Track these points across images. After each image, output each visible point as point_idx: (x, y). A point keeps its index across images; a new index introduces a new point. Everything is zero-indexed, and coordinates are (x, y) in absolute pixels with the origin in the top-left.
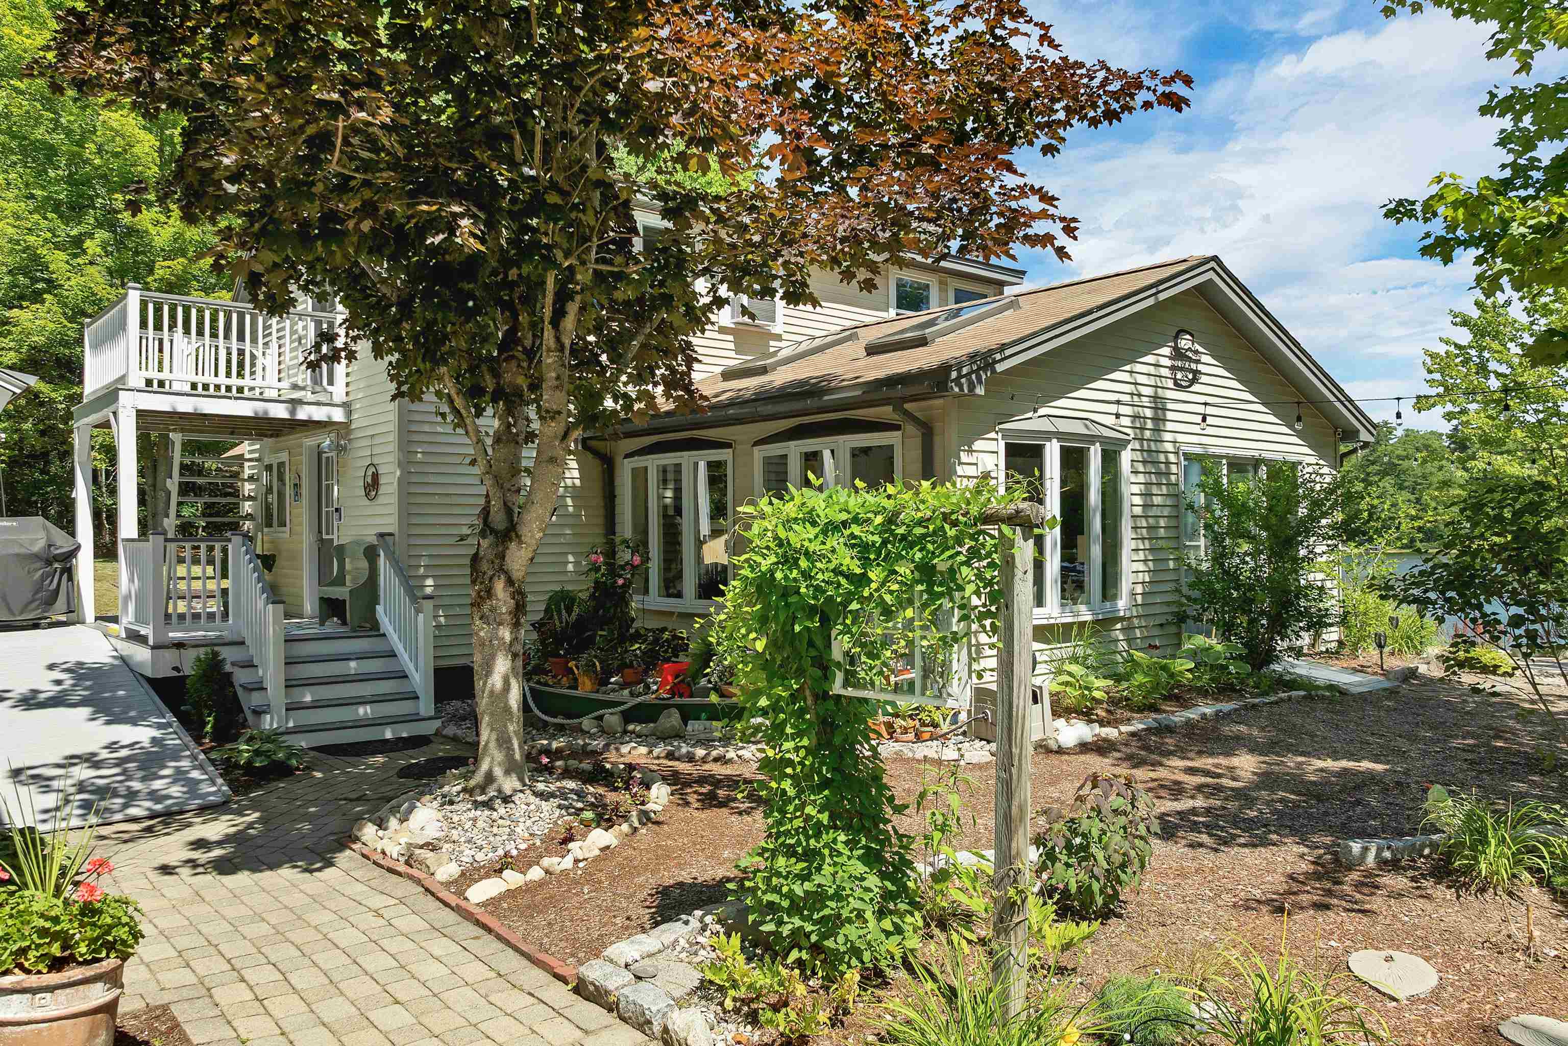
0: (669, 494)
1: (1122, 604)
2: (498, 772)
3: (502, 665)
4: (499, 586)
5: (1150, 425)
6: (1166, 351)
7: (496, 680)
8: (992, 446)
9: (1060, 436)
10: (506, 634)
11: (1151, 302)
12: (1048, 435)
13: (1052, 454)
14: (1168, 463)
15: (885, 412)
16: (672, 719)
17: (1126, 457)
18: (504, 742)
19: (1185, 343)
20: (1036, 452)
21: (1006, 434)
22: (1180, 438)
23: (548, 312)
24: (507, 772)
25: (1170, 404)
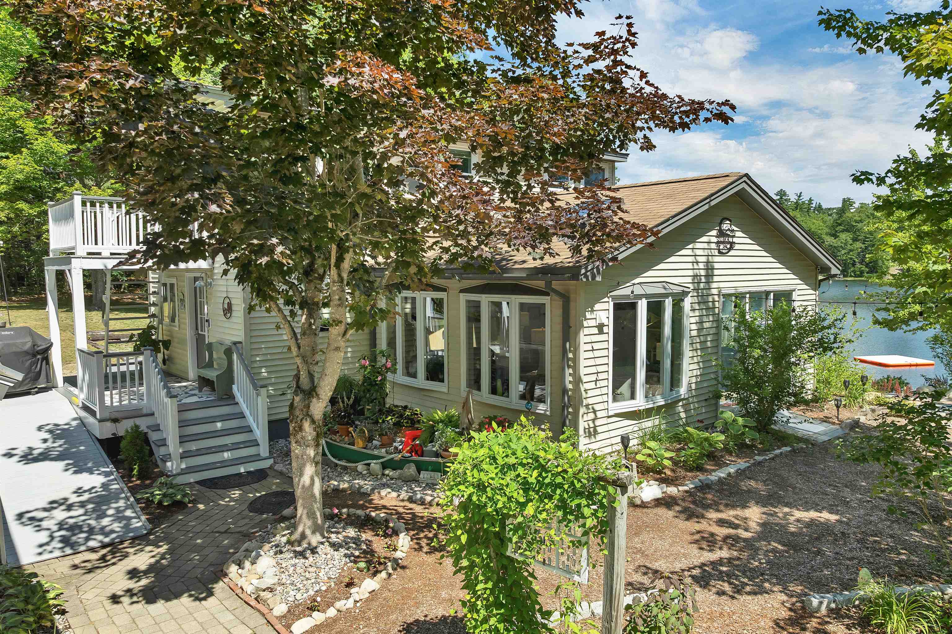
0: (408, 306)
1: (683, 391)
2: (308, 532)
3: (309, 470)
4: (307, 425)
5: (703, 280)
6: (714, 233)
7: (306, 480)
8: (605, 306)
9: (647, 296)
10: (311, 452)
11: (706, 207)
12: (640, 296)
13: (642, 306)
14: (714, 302)
15: (540, 284)
16: (411, 470)
17: (687, 303)
18: (311, 515)
19: (726, 226)
20: (633, 306)
21: (613, 298)
22: (722, 285)
23: (333, 260)
24: (314, 532)
25: (716, 266)
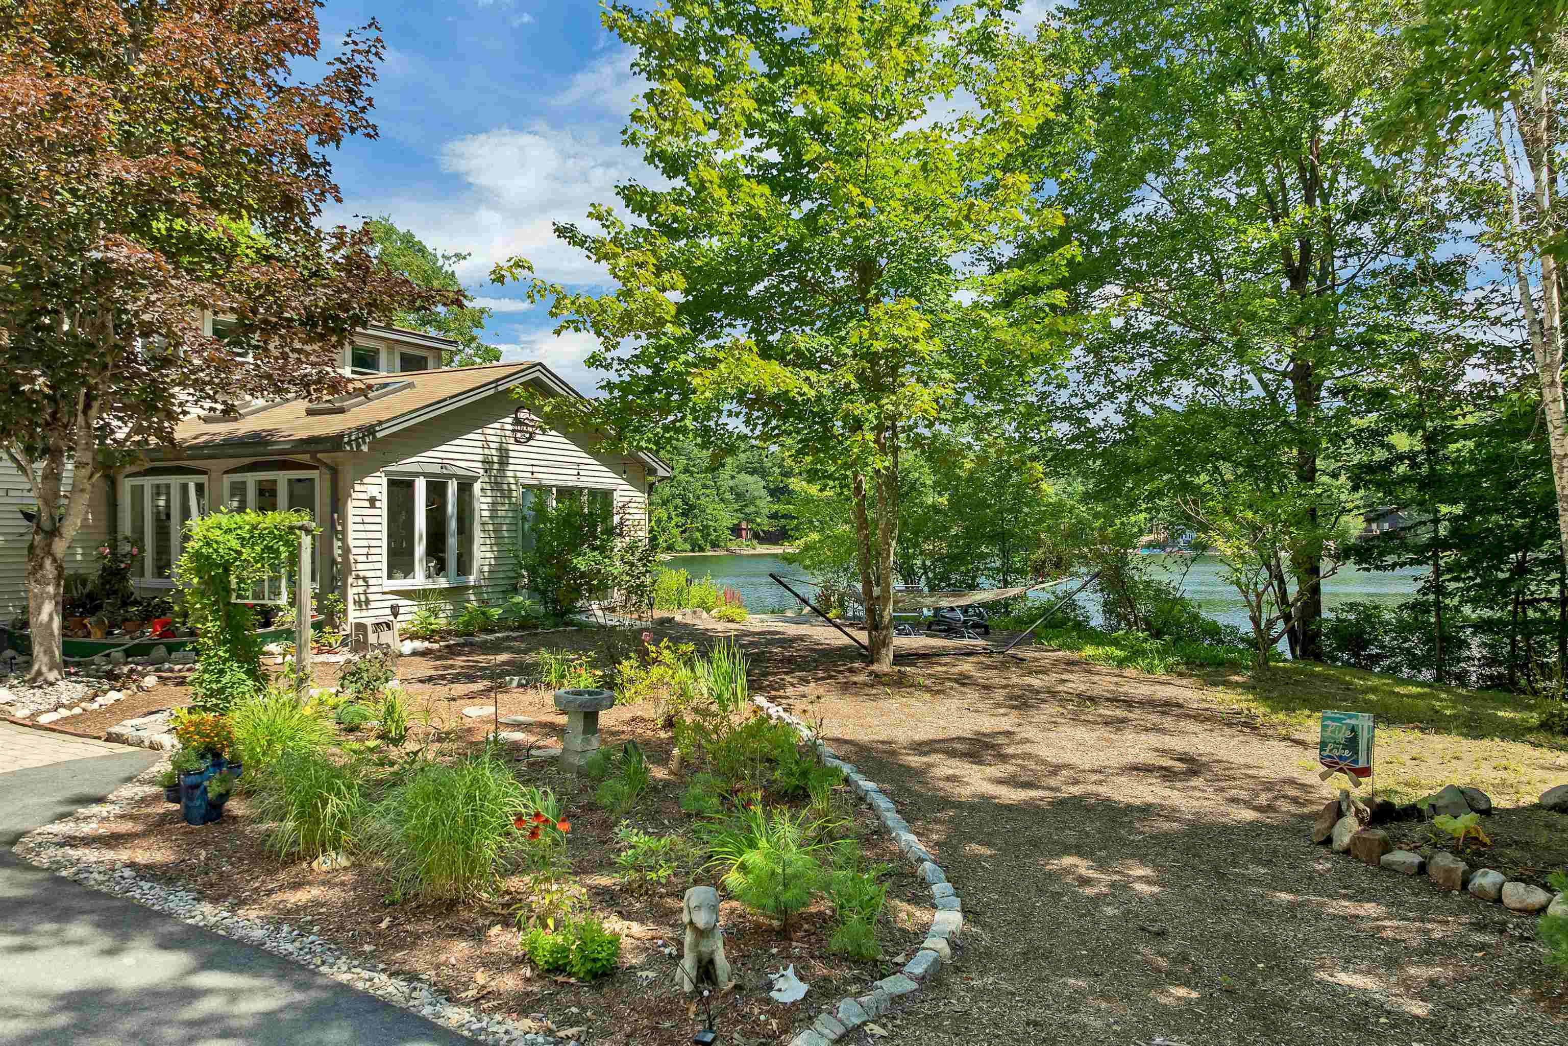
0: (162, 503)
1: (472, 579)
2: (44, 669)
3: (48, 608)
4: (48, 563)
5: (496, 466)
6: (509, 420)
7: (44, 617)
8: (377, 481)
9: (425, 475)
10: (51, 589)
11: (492, 392)
12: (417, 475)
13: (420, 486)
14: (510, 490)
15: (307, 459)
16: (161, 651)
17: (477, 487)
18: (49, 652)
19: (523, 415)
20: (410, 485)
21: (387, 474)
22: (519, 474)
23: (80, 407)
24: (50, 670)
25: (511, 454)
